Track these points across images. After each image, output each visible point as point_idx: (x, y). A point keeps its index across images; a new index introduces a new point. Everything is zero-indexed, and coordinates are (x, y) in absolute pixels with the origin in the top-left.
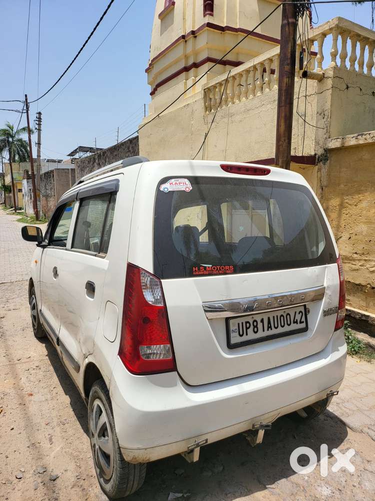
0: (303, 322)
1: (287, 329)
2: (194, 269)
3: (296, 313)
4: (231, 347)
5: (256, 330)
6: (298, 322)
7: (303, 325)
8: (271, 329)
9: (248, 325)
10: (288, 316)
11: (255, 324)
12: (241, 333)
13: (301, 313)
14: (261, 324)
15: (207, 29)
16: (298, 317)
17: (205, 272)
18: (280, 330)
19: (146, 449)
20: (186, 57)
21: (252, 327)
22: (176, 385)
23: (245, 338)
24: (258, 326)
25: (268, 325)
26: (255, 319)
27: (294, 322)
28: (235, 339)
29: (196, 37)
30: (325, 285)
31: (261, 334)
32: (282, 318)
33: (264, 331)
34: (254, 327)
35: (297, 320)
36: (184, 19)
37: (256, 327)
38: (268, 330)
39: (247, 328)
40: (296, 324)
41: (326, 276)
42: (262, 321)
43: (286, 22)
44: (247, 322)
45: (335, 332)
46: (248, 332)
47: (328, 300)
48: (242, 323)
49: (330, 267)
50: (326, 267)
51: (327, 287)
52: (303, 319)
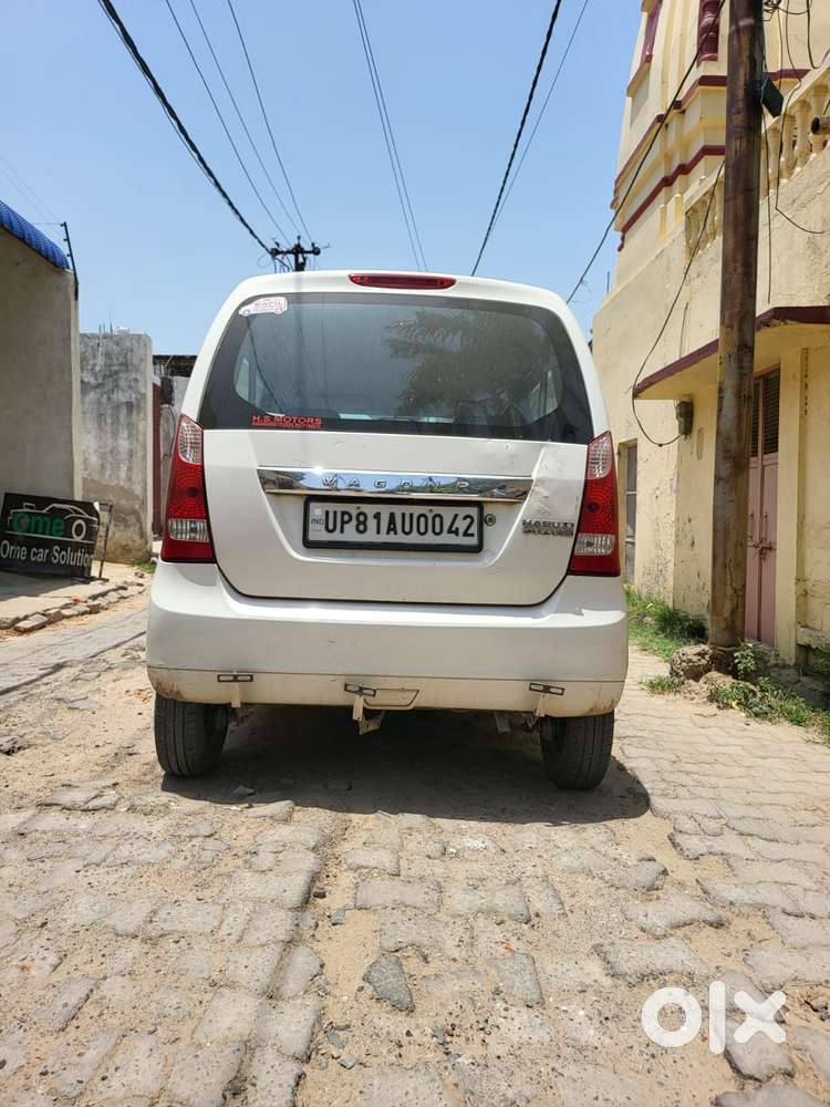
0: (472, 535)
1: (430, 539)
2: (254, 418)
3: (456, 516)
4: (310, 545)
5: (361, 527)
6: (461, 531)
7: (473, 541)
8: (396, 533)
9: (346, 518)
10: (437, 519)
11: (362, 518)
12: (331, 527)
13: (469, 520)
14: (375, 521)
15: (702, 90)
16: (461, 525)
17: (271, 424)
18: (414, 538)
19: (169, 669)
20: (668, 157)
21: (354, 522)
22: (214, 585)
23: (336, 536)
24: (368, 523)
25: (389, 526)
26: (362, 510)
27: (450, 531)
28: (318, 533)
29: (684, 112)
30: (534, 476)
31: (370, 536)
32: (422, 519)
33: (378, 532)
34: (359, 523)
35: (457, 529)
36: (663, 82)
37: (364, 523)
38: (388, 533)
39: (343, 523)
40: (453, 535)
41: (540, 460)
42: (377, 516)
43: (734, 28)
44: (343, 513)
45: (569, 577)
46: (345, 529)
47: (536, 505)
48: (335, 513)
49: (559, 447)
50: (542, 446)
51: (541, 481)
52: (474, 529)
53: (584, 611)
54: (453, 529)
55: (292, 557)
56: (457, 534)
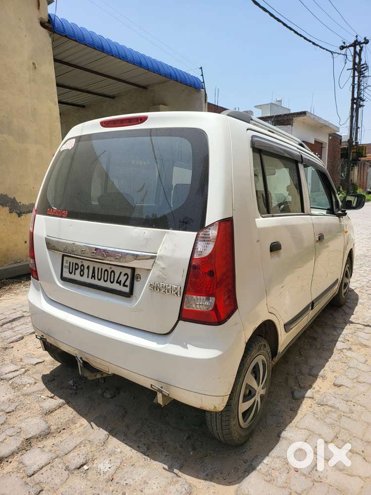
0: (127, 286)
1: (108, 285)
2: (48, 209)
3: (121, 273)
4: (63, 279)
5: (82, 273)
6: (122, 283)
7: (127, 290)
8: (95, 279)
9: (77, 266)
10: (113, 273)
11: (82, 267)
12: (71, 271)
13: (126, 276)
14: (87, 270)
16: (122, 279)
17: (52, 214)
18: (101, 283)
21: (79, 270)
22: (40, 291)
24: (84, 271)
25: (92, 274)
26: (83, 263)
27: (117, 282)
28: (66, 273)
30: (158, 254)
31: (84, 279)
32: (106, 272)
33: (88, 277)
34: (81, 270)
35: (121, 281)
38: (92, 278)
39: (76, 269)
40: (118, 284)
41: (162, 242)
42: (88, 268)
44: (76, 264)
45: (180, 322)
46: (76, 273)
47: (158, 273)
48: (73, 263)
49: (175, 234)
50: (165, 233)
51: (161, 257)
52: (128, 283)
53: (188, 345)
54: (119, 281)
55: (56, 284)
56: (120, 285)
